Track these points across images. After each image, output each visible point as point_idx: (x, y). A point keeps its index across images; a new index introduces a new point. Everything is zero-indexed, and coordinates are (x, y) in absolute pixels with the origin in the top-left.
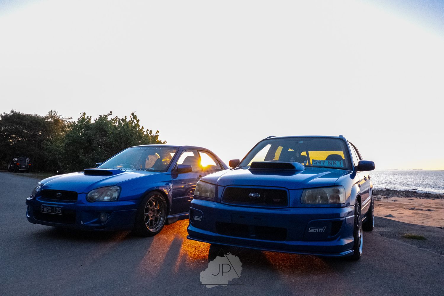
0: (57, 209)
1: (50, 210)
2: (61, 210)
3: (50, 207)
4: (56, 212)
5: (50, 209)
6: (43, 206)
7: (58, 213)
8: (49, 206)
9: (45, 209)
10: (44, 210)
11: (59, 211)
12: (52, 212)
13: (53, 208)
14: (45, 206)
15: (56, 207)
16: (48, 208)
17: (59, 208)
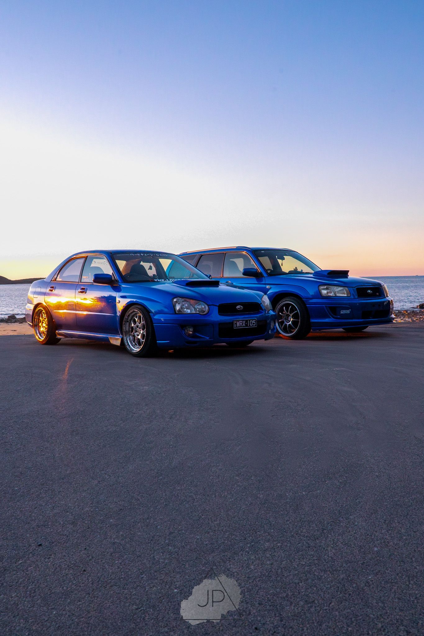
0: (251, 322)
1: (244, 324)
2: (256, 322)
3: (244, 321)
4: (251, 325)
5: (244, 322)
6: (236, 321)
7: (253, 326)
8: (242, 321)
9: (238, 324)
10: (236, 325)
11: (254, 324)
12: (247, 325)
13: (247, 321)
14: (238, 321)
15: (250, 320)
16: (241, 323)
17: (254, 321)
